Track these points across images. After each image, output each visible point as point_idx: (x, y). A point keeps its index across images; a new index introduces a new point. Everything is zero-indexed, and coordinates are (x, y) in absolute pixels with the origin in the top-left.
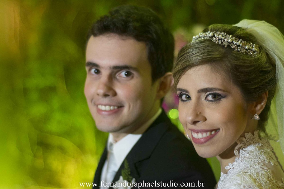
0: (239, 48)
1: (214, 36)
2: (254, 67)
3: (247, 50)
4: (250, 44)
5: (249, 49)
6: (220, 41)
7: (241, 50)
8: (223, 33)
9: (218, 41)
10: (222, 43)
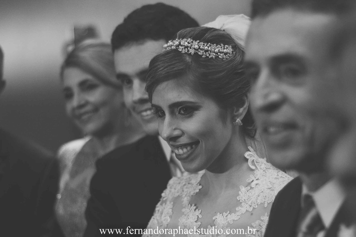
0: (207, 53)
1: (180, 44)
2: (226, 71)
3: (217, 53)
4: (221, 45)
5: (219, 52)
6: (186, 49)
7: (210, 55)
8: (189, 39)
9: (184, 50)
10: (188, 51)
